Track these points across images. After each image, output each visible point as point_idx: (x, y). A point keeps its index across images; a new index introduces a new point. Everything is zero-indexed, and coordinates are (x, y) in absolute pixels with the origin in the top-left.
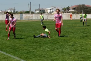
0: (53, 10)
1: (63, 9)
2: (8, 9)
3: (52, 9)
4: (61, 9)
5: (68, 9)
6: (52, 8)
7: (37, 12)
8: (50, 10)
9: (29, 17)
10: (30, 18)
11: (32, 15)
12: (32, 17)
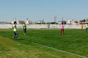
0: (72, 22)
1: (80, 21)
2: (38, 21)
5: (84, 21)
7: (60, 23)
9: (55, 26)
10: (56, 28)
11: (57, 25)
12: (57, 26)
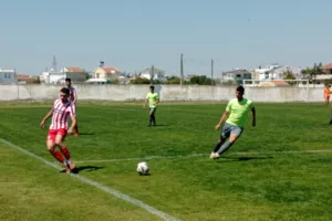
0: (275, 75)
1: (304, 72)
3: (272, 72)
4: (296, 71)
5: (319, 71)
6: (272, 67)
8: (267, 73)
